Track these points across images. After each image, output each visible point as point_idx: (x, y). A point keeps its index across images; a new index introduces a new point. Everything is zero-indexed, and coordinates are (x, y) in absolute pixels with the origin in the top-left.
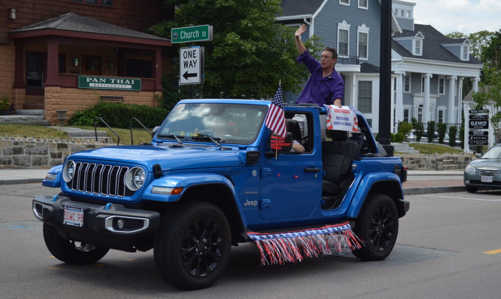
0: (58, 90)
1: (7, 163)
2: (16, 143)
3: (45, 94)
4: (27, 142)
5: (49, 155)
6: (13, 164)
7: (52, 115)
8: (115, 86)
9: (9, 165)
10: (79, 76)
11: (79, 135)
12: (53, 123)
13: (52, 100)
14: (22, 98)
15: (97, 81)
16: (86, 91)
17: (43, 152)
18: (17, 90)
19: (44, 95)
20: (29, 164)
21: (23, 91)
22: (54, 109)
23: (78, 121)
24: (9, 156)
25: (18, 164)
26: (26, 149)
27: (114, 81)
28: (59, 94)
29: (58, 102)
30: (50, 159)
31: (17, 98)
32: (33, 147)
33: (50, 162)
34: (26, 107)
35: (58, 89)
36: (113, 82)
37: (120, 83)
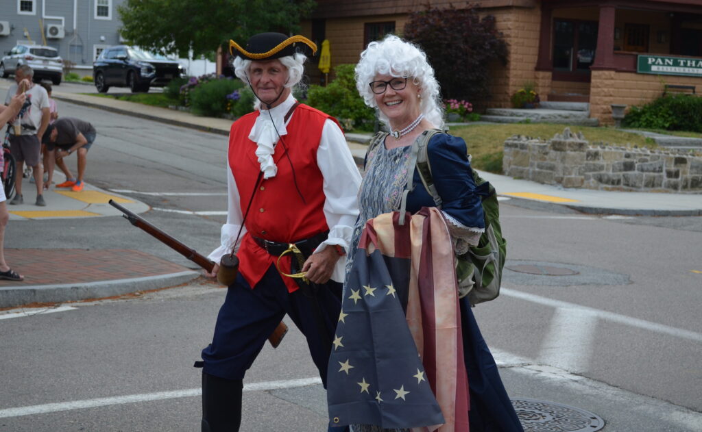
0: (613, 76)
1: (616, 182)
2: (628, 156)
3: (593, 81)
4: (640, 155)
5: (664, 174)
6: (622, 184)
7: (602, 111)
8: (684, 70)
9: (618, 186)
10: (639, 56)
11: (669, 144)
12: (604, 123)
13: (604, 89)
14: (547, 85)
15: (661, 63)
16: (646, 78)
17: (657, 169)
18: (541, 74)
19: (589, 81)
20: (640, 185)
21: (549, 74)
22: (605, 103)
23: (639, 121)
24: (619, 173)
25: (628, 185)
26: (639, 164)
27: (684, 63)
28: (613, 81)
29: (611, 93)
30: (665, 179)
31: (540, 84)
32: (646, 161)
33: (665, 184)
34: (552, 98)
35: (613, 73)
36: (682, 64)
37: (691, 66)
